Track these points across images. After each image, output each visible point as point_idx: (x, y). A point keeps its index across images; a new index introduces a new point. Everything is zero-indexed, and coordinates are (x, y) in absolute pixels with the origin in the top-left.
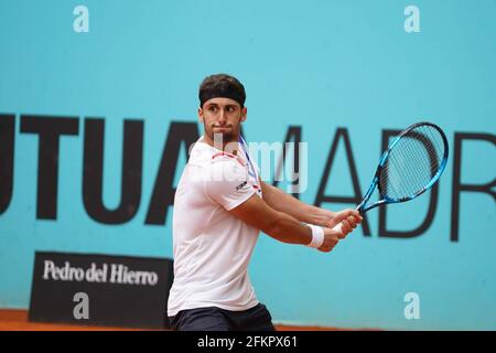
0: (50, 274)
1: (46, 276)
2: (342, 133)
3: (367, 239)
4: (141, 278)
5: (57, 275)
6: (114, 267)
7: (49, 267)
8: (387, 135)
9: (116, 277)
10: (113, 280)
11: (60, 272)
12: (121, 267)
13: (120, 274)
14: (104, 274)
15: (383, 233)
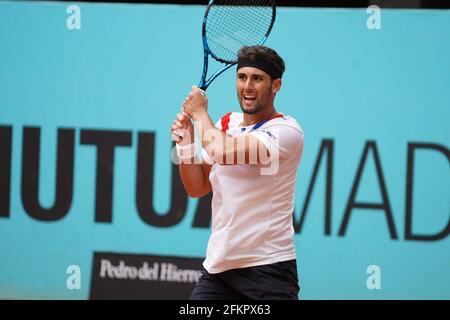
0: (106, 272)
1: (103, 274)
2: (371, 145)
3: (393, 242)
4: (188, 277)
5: (113, 273)
6: (164, 266)
7: (106, 266)
8: (412, 147)
9: (166, 275)
10: (163, 277)
11: (116, 270)
12: (170, 266)
13: (169, 272)
14: (155, 272)
15: (409, 236)
